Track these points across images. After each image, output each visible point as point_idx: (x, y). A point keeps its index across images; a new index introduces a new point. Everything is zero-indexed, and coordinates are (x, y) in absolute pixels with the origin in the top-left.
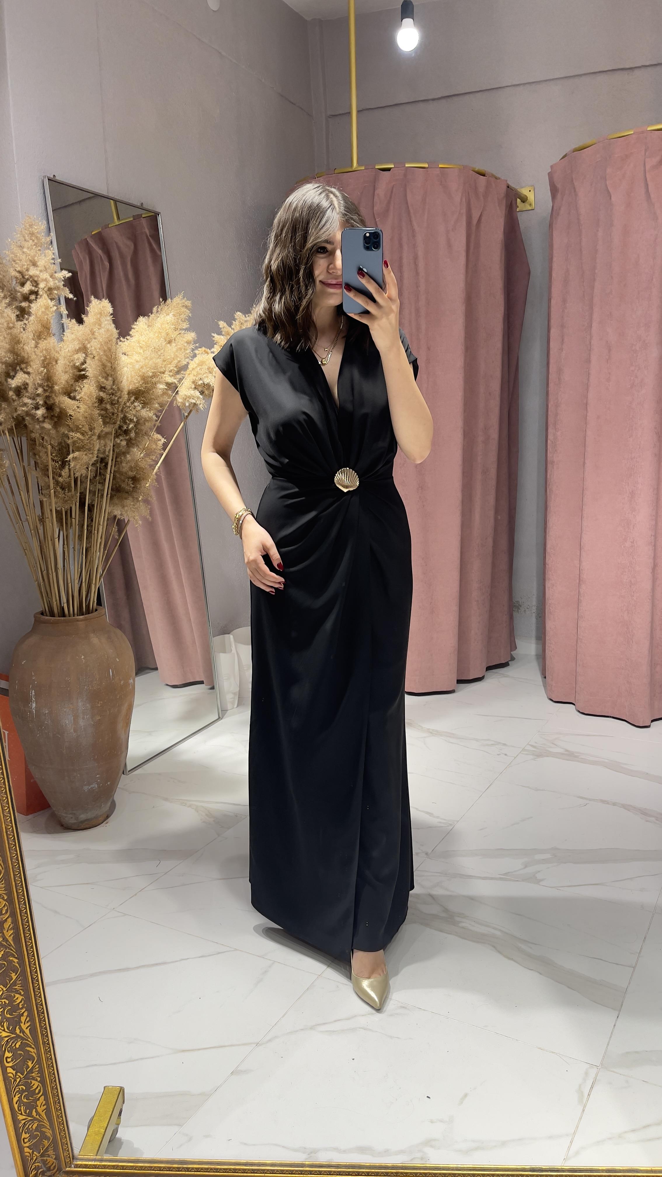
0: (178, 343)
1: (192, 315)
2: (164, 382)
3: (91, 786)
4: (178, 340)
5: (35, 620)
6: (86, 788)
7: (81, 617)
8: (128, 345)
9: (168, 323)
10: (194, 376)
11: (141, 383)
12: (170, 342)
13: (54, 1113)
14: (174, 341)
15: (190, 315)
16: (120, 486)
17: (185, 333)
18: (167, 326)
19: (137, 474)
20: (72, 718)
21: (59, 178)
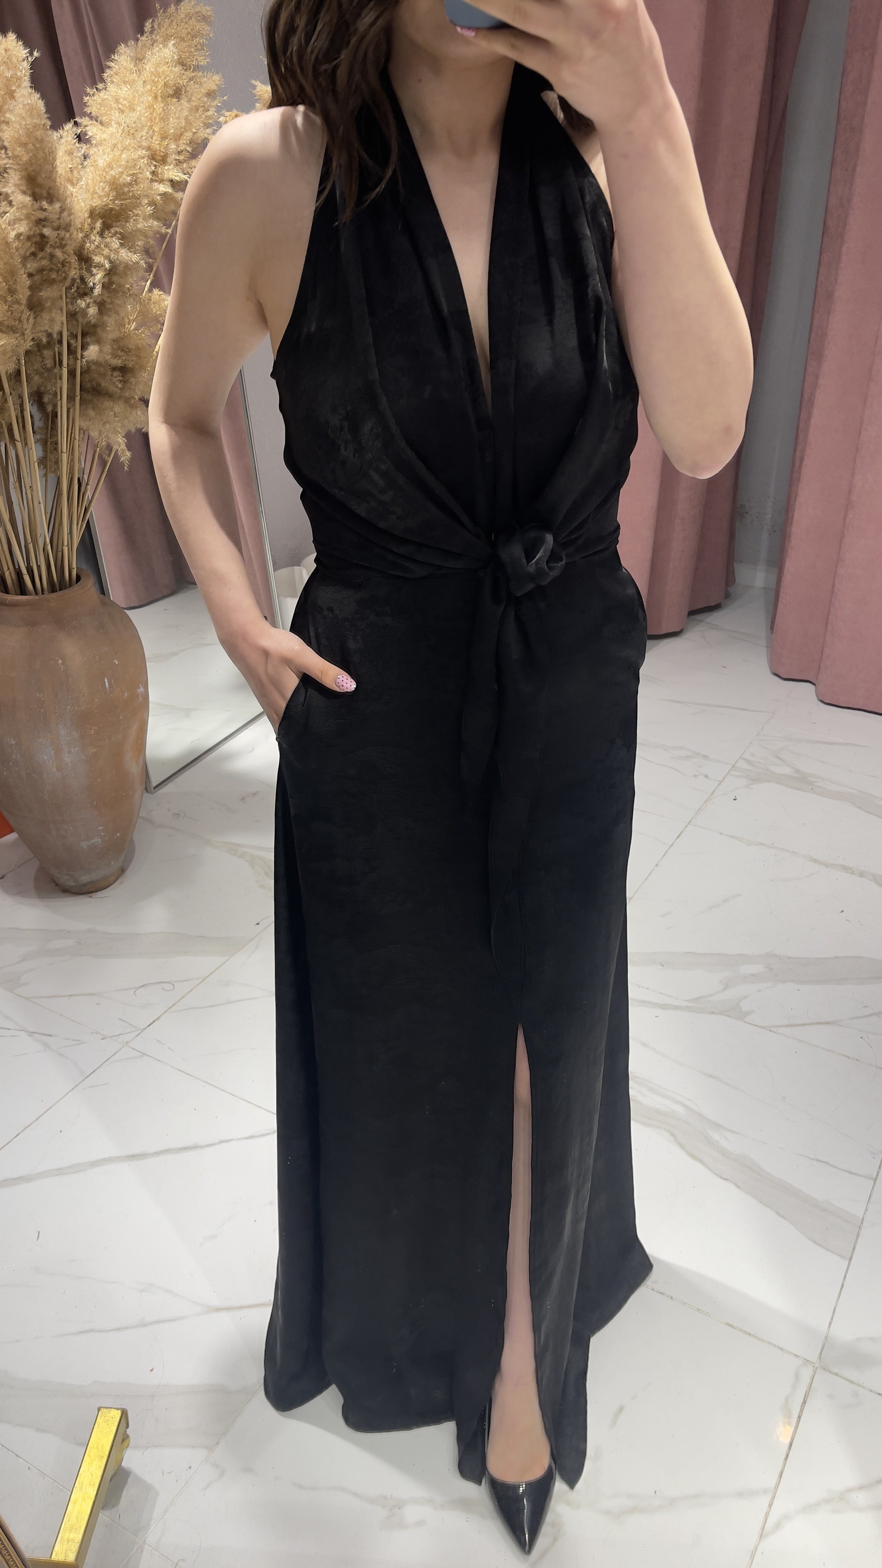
0: (191, 96)
1: (213, 36)
2: (166, 181)
3: (92, 841)
4: (191, 91)
6: (84, 845)
7: (54, 595)
8: (101, 102)
9: (167, 63)
12: (178, 93)
14: (185, 92)
15: (210, 35)
16: (99, 385)
17: (203, 75)
18: (166, 69)
19: (128, 360)
20: (53, 752)
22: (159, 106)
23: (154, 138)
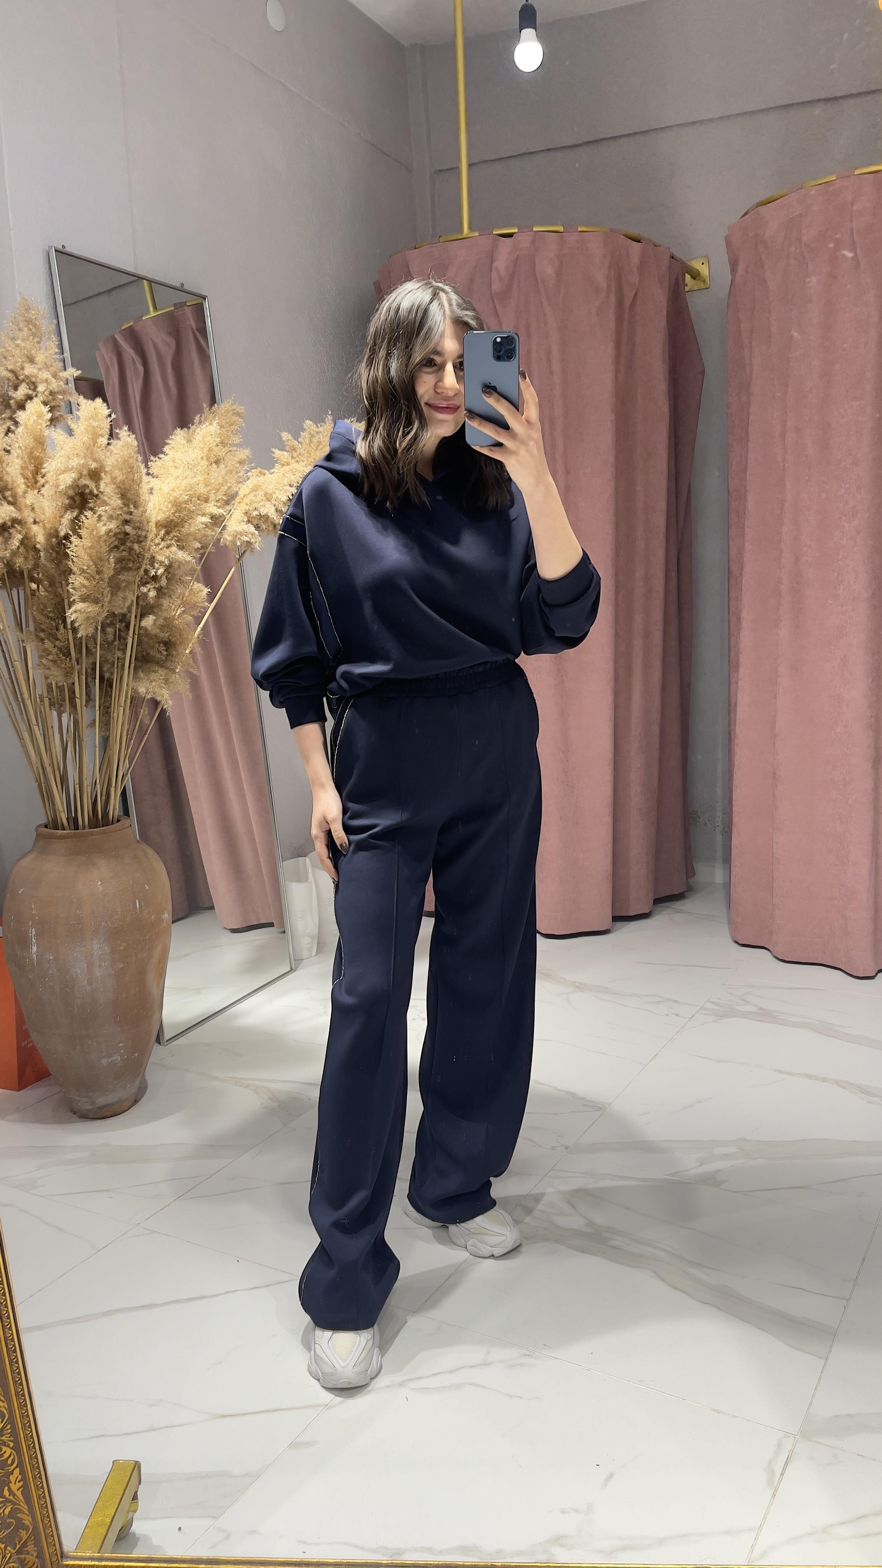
0: (228, 463)
1: (246, 425)
2: (207, 514)
3: (112, 1058)
4: (228, 460)
5: (37, 835)
6: (104, 1061)
8: (161, 465)
9: (212, 435)
10: (247, 505)
11: (173, 512)
12: (217, 462)
13: (34, 1492)
14: (223, 461)
15: (243, 425)
16: (148, 654)
17: (237, 449)
18: (210, 439)
19: (172, 636)
20: (86, 966)
21: (69, 249)
22: (205, 462)
23: (200, 485)
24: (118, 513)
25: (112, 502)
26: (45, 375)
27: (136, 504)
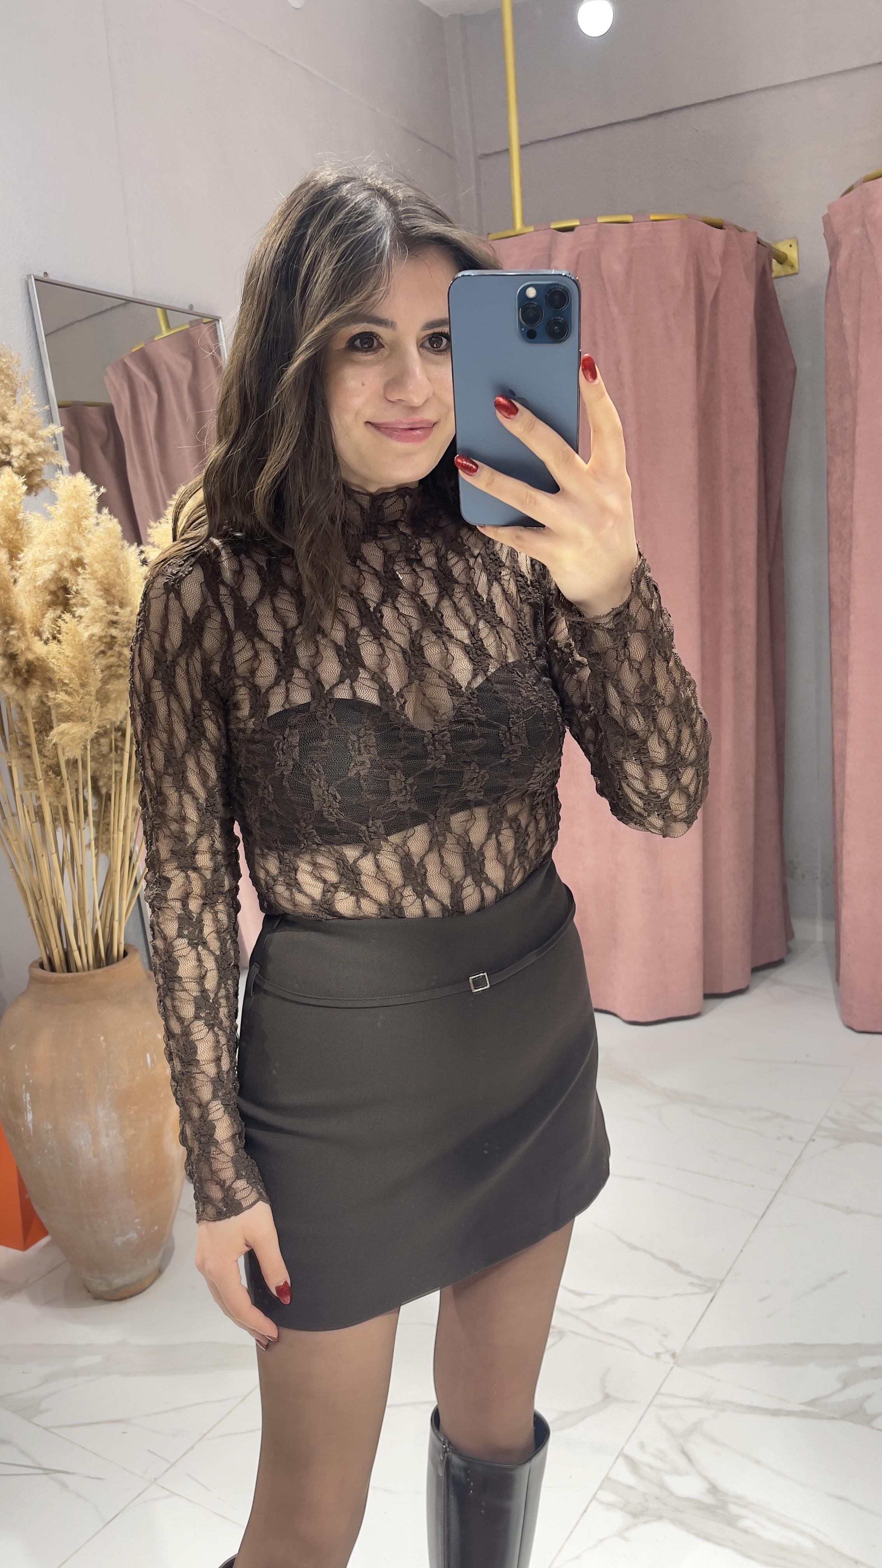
3: (127, 1236)
5: (31, 977)
6: (119, 1241)
7: (100, 971)
20: (90, 1136)
21: (52, 277)
24: (101, 614)
25: (92, 602)
26: (20, 435)
27: (124, 601)
